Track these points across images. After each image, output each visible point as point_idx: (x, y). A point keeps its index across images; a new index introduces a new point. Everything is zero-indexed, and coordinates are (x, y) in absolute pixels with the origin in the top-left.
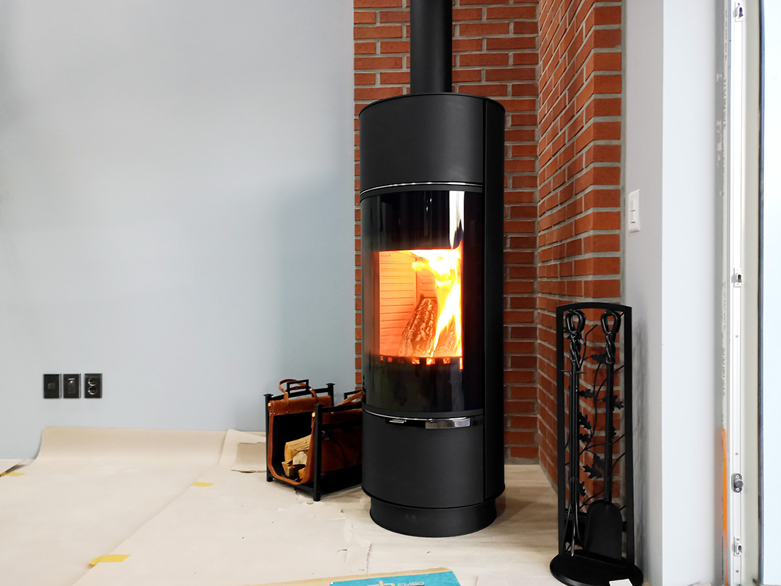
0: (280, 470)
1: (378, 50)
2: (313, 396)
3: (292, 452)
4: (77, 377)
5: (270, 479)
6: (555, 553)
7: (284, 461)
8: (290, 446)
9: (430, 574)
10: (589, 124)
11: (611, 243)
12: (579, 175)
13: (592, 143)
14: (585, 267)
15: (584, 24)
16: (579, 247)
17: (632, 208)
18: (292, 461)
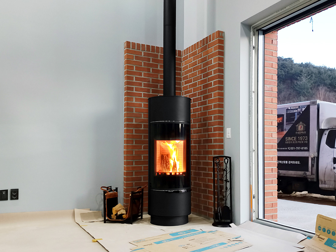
4: (6, 191)
5: (105, 222)
8: (115, 209)
10: (215, 109)
11: (222, 141)
12: (210, 121)
13: (217, 115)
14: (214, 147)
15: (213, 82)
16: (210, 141)
17: (228, 132)
18: (117, 213)
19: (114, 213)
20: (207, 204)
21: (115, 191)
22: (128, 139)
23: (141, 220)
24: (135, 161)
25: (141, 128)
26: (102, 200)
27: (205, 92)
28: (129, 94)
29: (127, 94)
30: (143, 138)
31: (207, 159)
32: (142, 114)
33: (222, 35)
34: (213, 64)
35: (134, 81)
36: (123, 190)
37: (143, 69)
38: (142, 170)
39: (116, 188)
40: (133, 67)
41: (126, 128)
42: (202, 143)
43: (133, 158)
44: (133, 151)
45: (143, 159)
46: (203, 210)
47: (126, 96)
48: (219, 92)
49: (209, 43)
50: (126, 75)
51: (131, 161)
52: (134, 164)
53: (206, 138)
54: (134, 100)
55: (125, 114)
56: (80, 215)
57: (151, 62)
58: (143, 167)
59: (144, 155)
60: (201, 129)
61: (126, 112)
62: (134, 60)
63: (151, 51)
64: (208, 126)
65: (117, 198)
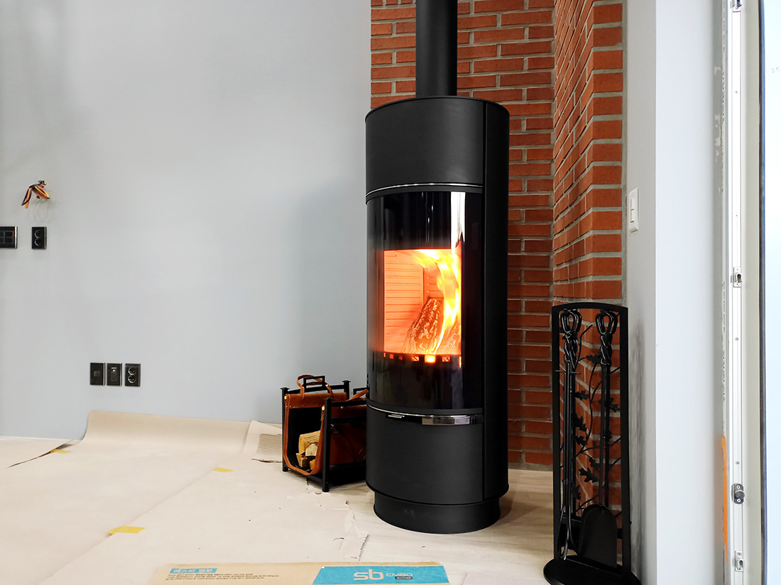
0: (294, 461)
1: (394, 60)
2: (329, 392)
3: (305, 444)
4: (119, 366)
5: (285, 469)
6: (552, 558)
7: (298, 452)
8: (303, 438)
9: (420, 567)
10: (590, 123)
11: (612, 244)
12: (583, 176)
13: (592, 143)
14: (587, 268)
15: (586, 24)
16: (583, 248)
17: (631, 207)
18: (305, 452)
19: (301, 449)
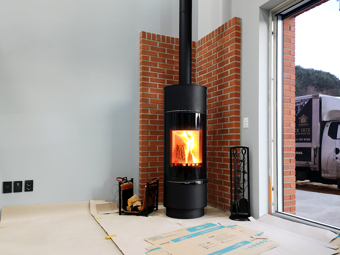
3: (132, 202)
4: (21, 182)
5: (120, 214)
8: (130, 200)
10: (232, 98)
11: (238, 131)
12: (226, 111)
13: (234, 104)
14: (230, 137)
15: (229, 70)
16: (226, 131)
17: (245, 122)
18: (133, 205)
19: (129, 205)
20: (223, 196)
21: (131, 182)
22: (143, 130)
23: (156, 212)
24: (150, 152)
25: (157, 118)
26: (118, 190)
27: (221, 81)
28: (144, 84)
29: (143, 84)
30: (158, 129)
31: (223, 150)
32: (158, 104)
33: (239, 21)
34: (230, 51)
35: (150, 71)
36: (139, 180)
37: (158, 60)
38: (157, 161)
39: (131, 179)
40: (149, 57)
41: (141, 119)
42: (217, 133)
43: (149, 149)
44: (148, 142)
45: (158, 149)
46: (218, 202)
47: (141, 87)
48: (236, 81)
49: (225, 31)
50: (141, 66)
51: (146, 151)
52: (149, 155)
53: (222, 128)
54: (150, 91)
55: (140, 105)
56: (95, 207)
57: (166, 53)
58: (158, 158)
59: (159, 146)
60: (216, 120)
61: (141, 103)
62: (150, 50)
63: (166, 41)
64: (224, 116)
65: (133, 188)
